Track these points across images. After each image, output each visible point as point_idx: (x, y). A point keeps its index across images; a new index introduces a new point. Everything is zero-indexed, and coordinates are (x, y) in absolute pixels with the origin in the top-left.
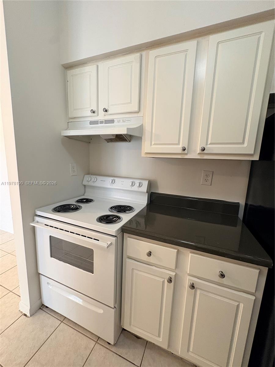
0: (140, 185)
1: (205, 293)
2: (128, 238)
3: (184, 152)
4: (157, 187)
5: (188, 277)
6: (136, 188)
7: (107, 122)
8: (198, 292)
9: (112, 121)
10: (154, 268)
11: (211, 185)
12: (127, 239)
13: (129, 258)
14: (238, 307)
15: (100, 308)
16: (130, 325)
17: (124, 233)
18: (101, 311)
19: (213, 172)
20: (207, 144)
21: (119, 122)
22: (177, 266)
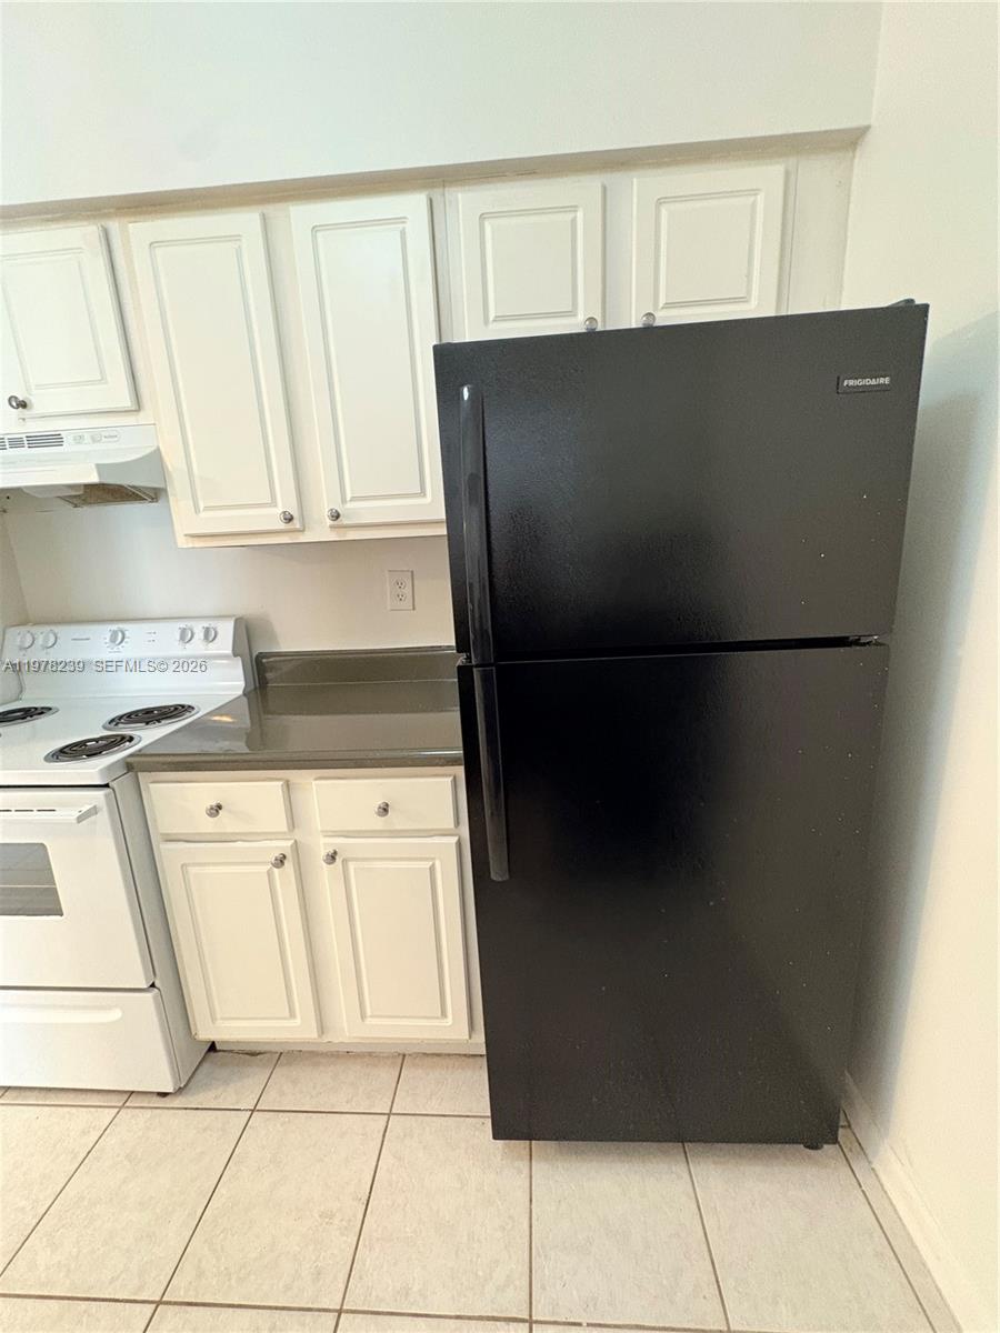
0: (210, 635)
1: (366, 865)
2: (151, 786)
3: (290, 526)
4: (273, 637)
5: (323, 840)
6: (197, 647)
7: (36, 441)
8: (352, 866)
9: (54, 440)
10: (239, 844)
11: (414, 609)
12: (148, 787)
13: (170, 839)
14: (432, 869)
15: (108, 1008)
16: (214, 1019)
17: (139, 774)
18: (116, 1015)
19: (412, 572)
20: (344, 501)
21: (79, 439)
22: (292, 822)
